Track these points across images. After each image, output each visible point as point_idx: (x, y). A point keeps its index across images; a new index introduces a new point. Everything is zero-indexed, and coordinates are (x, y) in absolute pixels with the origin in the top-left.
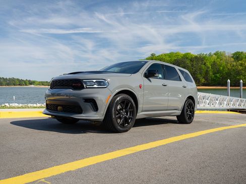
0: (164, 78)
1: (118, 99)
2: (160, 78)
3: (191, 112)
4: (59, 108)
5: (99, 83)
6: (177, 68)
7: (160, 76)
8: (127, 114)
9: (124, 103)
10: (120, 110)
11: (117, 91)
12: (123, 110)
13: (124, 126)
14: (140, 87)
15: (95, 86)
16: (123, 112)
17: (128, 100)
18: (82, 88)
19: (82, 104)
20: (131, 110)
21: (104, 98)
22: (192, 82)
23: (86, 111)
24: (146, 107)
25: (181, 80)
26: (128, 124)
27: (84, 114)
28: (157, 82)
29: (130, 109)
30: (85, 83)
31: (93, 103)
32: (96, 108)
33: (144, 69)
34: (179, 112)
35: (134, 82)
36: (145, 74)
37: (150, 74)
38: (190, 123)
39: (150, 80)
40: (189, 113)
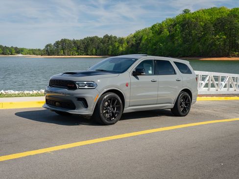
0: (155, 73)
1: (106, 97)
2: (150, 74)
3: (186, 105)
4: (57, 104)
5: (89, 85)
7: (150, 72)
8: (114, 110)
9: (112, 100)
10: (107, 106)
11: (105, 90)
12: (110, 106)
13: (110, 119)
14: (127, 86)
15: (86, 87)
16: (110, 108)
17: (115, 98)
20: (118, 106)
21: (93, 97)
23: (79, 108)
25: (175, 73)
26: (115, 118)
27: (77, 110)
29: (116, 105)
30: (78, 84)
31: (84, 102)
32: (86, 106)
33: (133, 68)
34: (172, 105)
36: (134, 72)
37: (137, 73)
38: (185, 116)
39: (138, 78)
40: (184, 105)
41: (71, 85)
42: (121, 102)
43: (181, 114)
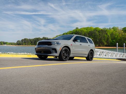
0: (81, 42)
1: (64, 49)
2: (79, 42)
3: (92, 56)
4: (42, 52)
5: (57, 43)
6: (86, 38)
8: (66, 55)
9: (66, 51)
11: (63, 46)
13: (65, 59)
14: (71, 45)
15: (56, 44)
16: (65, 54)
17: (67, 50)
18: (51, 45)
19: (51, 50)
21: (59, 48)
22: (93, 44)
23: (53, 53)
24: (73, 53)
25: (87, 43)
26: (67, 58)
27: (52, 54)
28: (78, 43)
29: (67, 53)
30: (52, 43)
31: (55, 50)
32: (56, 52)
33: (73, 38)
34: (87, 56)
35: (69, 43)
36: (73, 40)
37: (75, 40)
38: (91, 61)
39: (75, 43)
40: (91, 56)
41: (50, 44)
42: (69, 51)
43: (90, 59)
